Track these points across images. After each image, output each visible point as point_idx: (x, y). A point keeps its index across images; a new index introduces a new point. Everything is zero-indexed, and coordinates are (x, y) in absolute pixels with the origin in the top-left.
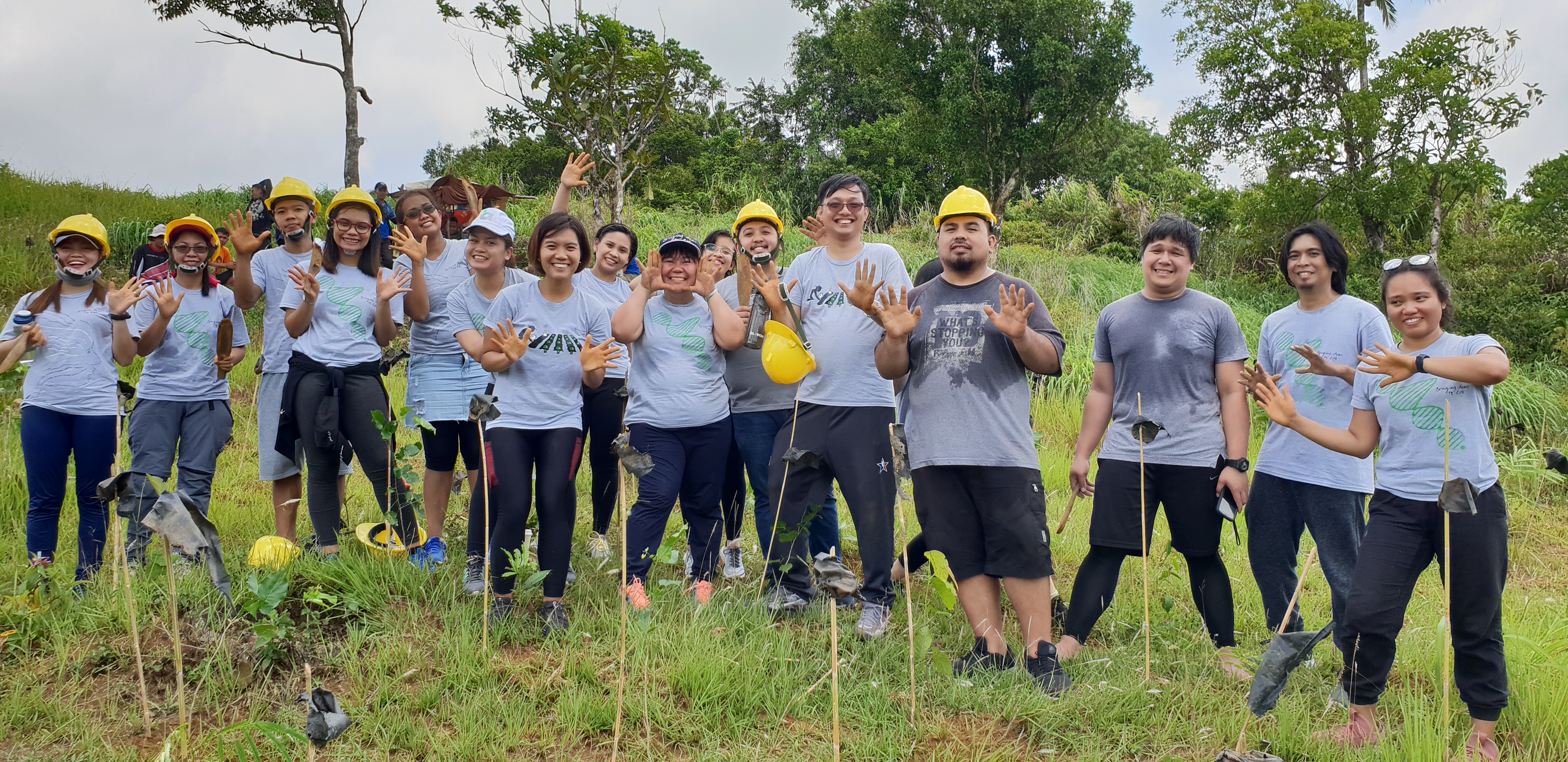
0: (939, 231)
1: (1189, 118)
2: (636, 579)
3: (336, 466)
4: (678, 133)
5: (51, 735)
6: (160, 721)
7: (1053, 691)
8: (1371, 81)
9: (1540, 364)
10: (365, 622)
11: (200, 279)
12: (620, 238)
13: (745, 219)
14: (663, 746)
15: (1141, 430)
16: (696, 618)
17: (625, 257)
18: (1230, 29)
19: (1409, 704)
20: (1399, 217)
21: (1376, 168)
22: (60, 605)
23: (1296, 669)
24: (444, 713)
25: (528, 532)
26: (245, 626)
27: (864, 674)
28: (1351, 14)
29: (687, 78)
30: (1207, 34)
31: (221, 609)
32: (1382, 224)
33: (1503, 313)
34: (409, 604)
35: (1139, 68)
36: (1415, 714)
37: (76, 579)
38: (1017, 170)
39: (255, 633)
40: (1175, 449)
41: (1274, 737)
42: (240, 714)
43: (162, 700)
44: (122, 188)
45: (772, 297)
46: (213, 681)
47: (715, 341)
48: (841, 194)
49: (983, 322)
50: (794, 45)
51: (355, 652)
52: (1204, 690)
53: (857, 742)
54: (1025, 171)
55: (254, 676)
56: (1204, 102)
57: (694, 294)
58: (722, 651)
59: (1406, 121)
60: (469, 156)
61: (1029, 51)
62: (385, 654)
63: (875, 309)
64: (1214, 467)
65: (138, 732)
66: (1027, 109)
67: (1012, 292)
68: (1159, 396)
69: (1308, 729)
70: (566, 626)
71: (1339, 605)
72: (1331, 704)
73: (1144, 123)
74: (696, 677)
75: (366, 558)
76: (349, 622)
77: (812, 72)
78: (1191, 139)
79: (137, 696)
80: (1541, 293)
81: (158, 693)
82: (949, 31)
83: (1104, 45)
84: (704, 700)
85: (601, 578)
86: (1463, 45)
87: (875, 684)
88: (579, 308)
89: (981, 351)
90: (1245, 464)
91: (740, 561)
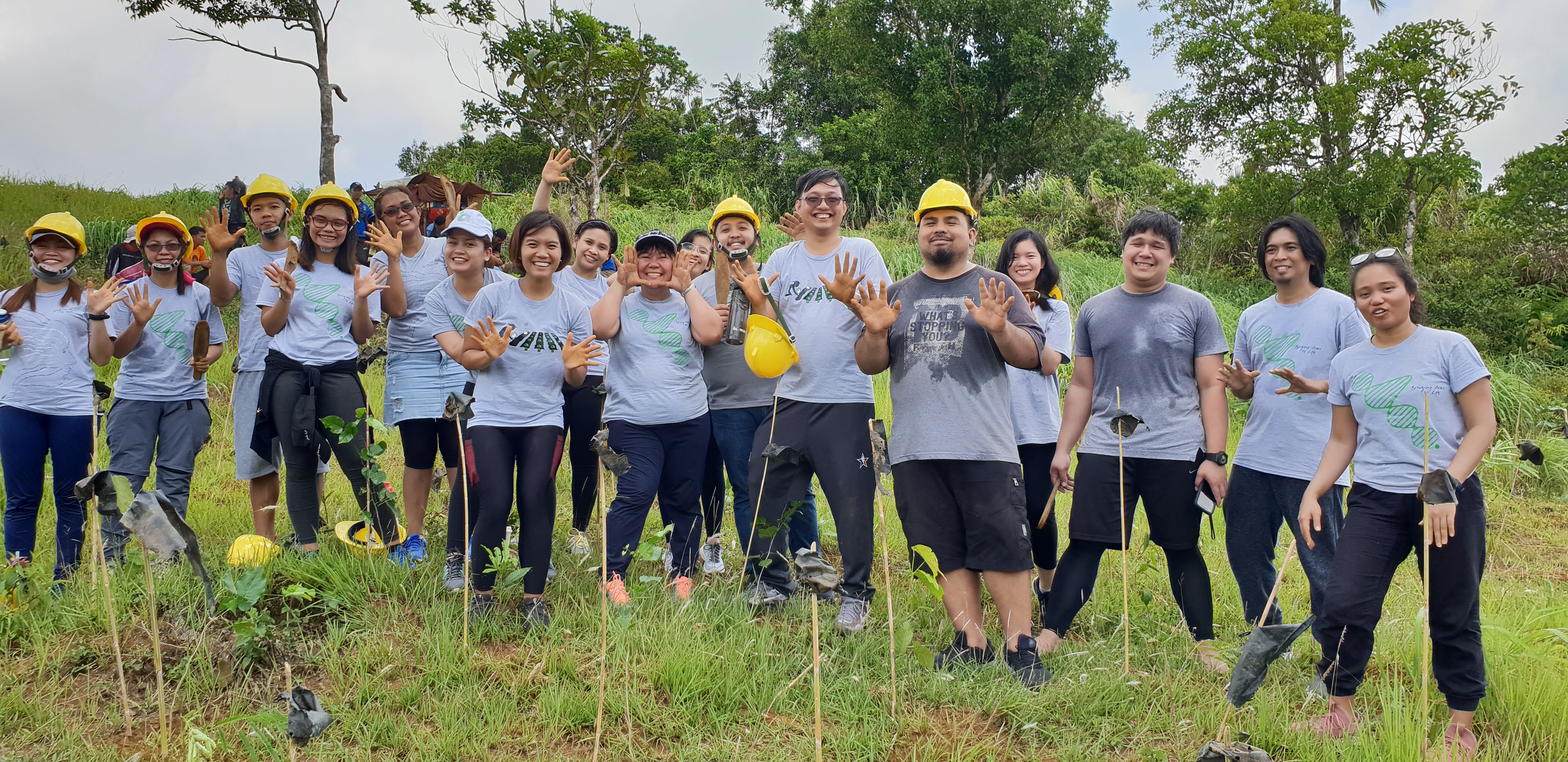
0: (919, 226)
1: (1165, 112)
2: (616, 576)
3: (315, 466)
4: (654, 130)
5: (32, 734)
6: (140, 720)
7: (1033, 685)
8: (1348, 75)
9: (1515, 356)
10: (346, 620)
11: (175, 277)
12: (599, 235)
13: (721, 215)
14: (645, 742)
15: (1120, 424)
16: (677, 613)
17: (604, 254)
18: (1207, 23)
19: (1388, 694)
20: (1374, 211)
21: (1352, 162)
22: (39, 604)
23: (1275, 661)
24: (425, 711)
25: (509, 529)
26: (225, 624)
27: (844, 669)
28: (1328, 8)
29: (663, 74)
30: (1183, 28)
31: (200, 607)
32: (1357, 217)
33: (1478, 306)
34: (389, 602)
35: (1116, 62)
36: (1394, 705)
37: (55, 579)
38: (994, 165)
39: (235, 632)
40: (1154, 443)
41: (1253, 728)
42: (221, 712)
43: (143, 698)
44: (97, 188)
45: (753, 292)
46: (193, 680)
47: (692, 336)
48: (819, 189)
49: (963, 315)
50: (770, 41)
51: (336, 650)
52: (1184, 683)
53: (839, 737)
54: (1002, 166)
55: (235, 674)
56: (1181, 96)
57: (670, 290)
58: (703, 646)
59: (1382, 115)
60: (446, 154)
61: (1005, 46)
62: (366, 651)
63: (855, 303)
64: (1194, 461)
65: (119, 731)
66: (1003, 104)
67: (992, 285)
68: (1139, 390)
69: (1287, 721)
70: (547, 622)
71: (1317, 597)
72: (1310, 696)
73: (1120, 118)
74: (677, 672)
75: (346, 557)
76: (329, 620)
77: (789, 68)
78: (1168, 133)
79: (117, 695)
80: (1516, 286)
81: (139, 691)
82: (926, 25)
83: (1080, 40)
84: (685, 695)
85: (581, 575)
86: (1439, 37)
87: (856, 678)
88: (560, 306)
89: (961, 345)
90: (1224, 457)
91: (720, 557)
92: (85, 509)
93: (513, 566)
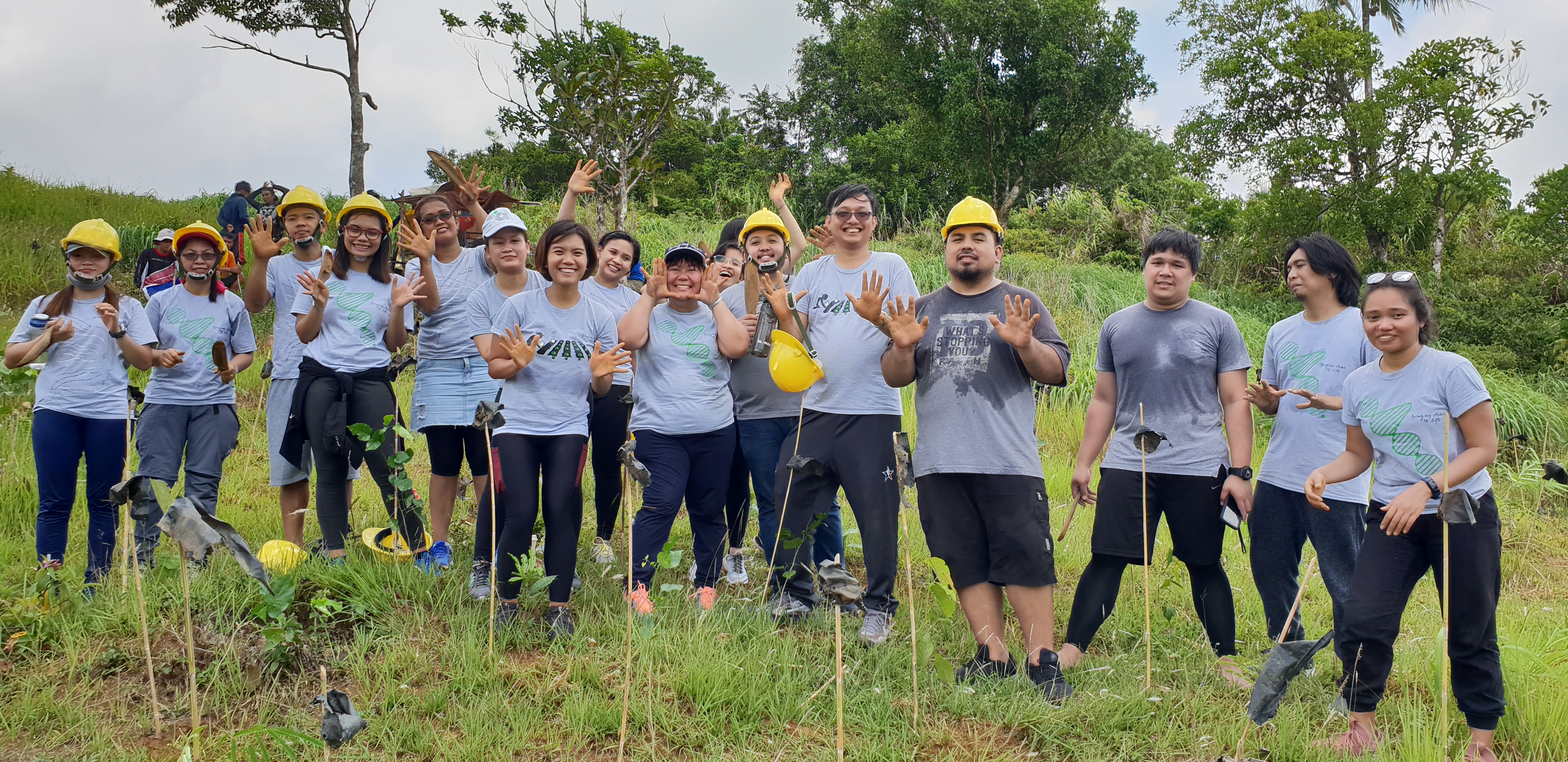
0: (946, 242)
1: (1194, 127)
2: (640, 585)
3: (345, 472)
4: (682, 139)
5: (62, 736)
6: (169, 723)
7: (1054, 699)
8: (1376, 91)
9: (1544, 375)
10: (372, 626)
12: (623, 246)
13: (751, 228)
14: (668, 751)
15: (1143, 440)
16: (700, 623)
17: (627, 264)
18: (1234, 38)
19: (1408, 713)
20: (1403, 228)
21: (1380, 179)
22: (70, 608)
23: (1296, 677)
24: (451, 717)
25: (534, 538)
26: (255, 629)
27: (867, 681)
28: (1356, 24)
29: (691, 84)
30: (1211, 43)
31: (230, 612)
32: (1385, 234)
33: (1506, 324)
34: (416, 608)
35: (1143, 77)
36: (1414, 723)
37: (86, 582)
38: (1021, 178)
39: (264, 637)
40: (1177, 459)
41: (1274, 746)
42: (249, 716)
43: (172, 702)
44: (127, 192)
45: (780, 306)
46: (222, 684)
47: (719, 350)
48: (850, 204)
49: (989, 331)
50: (799, 52)
51: (362, 656)
52: (1205, 699)
53: (860, 748)
54: (1029, 179)
55: (263, 679)
56: (1208, 111)
57: (700, 303)
58: (726, 656)
59: (1410, 132)
60: (473, 160)
61: (1033, 59)
62: (392, 657)
63: (883, 320)
64: (1216, 476)
65: (148, 734)
66: (1031, 117)
67: (1018, 302)
68: (1162, 406)
69: (1307, 738)
70: (572, 631)
71: (1339, 613)
72: (1331, 714)
73: (1148, 131)
74: (701, 683)
75: (373, 563)
76: (356, 625)
77: (817, 79)
78: (1195, 148)
79: (146, 698)
80: (1545, 305)
81: (168, 695)
82: (953, 39)
83: (1108, 54)
84: (708, 705)
85: (605, 584)
86: (1467, 55)
87: (878, 690)
88: (587, 314)
89: (986, 360)
90: (1248, 472)
91: (743, 567)
92: (117, 512)
93: (538, 575)
